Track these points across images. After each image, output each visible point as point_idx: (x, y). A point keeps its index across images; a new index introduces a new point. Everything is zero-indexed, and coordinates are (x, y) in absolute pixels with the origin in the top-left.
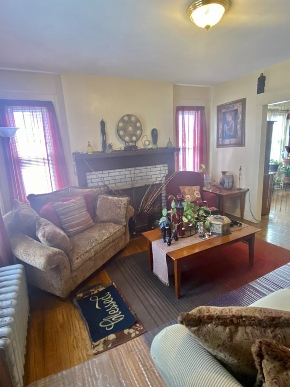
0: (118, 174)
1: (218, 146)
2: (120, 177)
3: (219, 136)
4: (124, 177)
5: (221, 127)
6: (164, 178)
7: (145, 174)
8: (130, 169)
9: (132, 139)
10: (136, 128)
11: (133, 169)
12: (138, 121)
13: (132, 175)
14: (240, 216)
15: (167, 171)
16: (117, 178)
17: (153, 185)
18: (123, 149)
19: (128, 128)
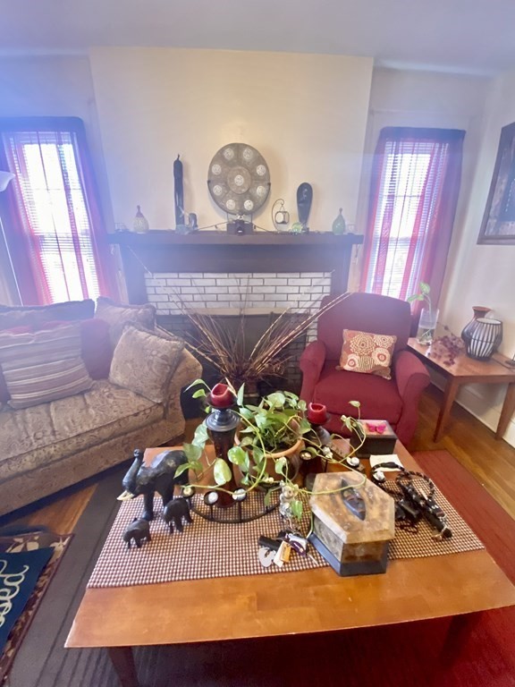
0: (211, 282)
1: (483, 240)
2: (215, 290)
3: (491, 213)
4: (224, 290)
5: (502, 187)
6: (318, 304)
7: (272, 290)
8: (238, 275)
9: (242, 205)
10: (255, 179)
11: (246, 275)
12: (259, 160)
13: (243, 290)
14: (495, 430)
15: (327, 290)
16: (209, 290)
17: (287, 316)
18: (223, 228)
19: (232, 179)
